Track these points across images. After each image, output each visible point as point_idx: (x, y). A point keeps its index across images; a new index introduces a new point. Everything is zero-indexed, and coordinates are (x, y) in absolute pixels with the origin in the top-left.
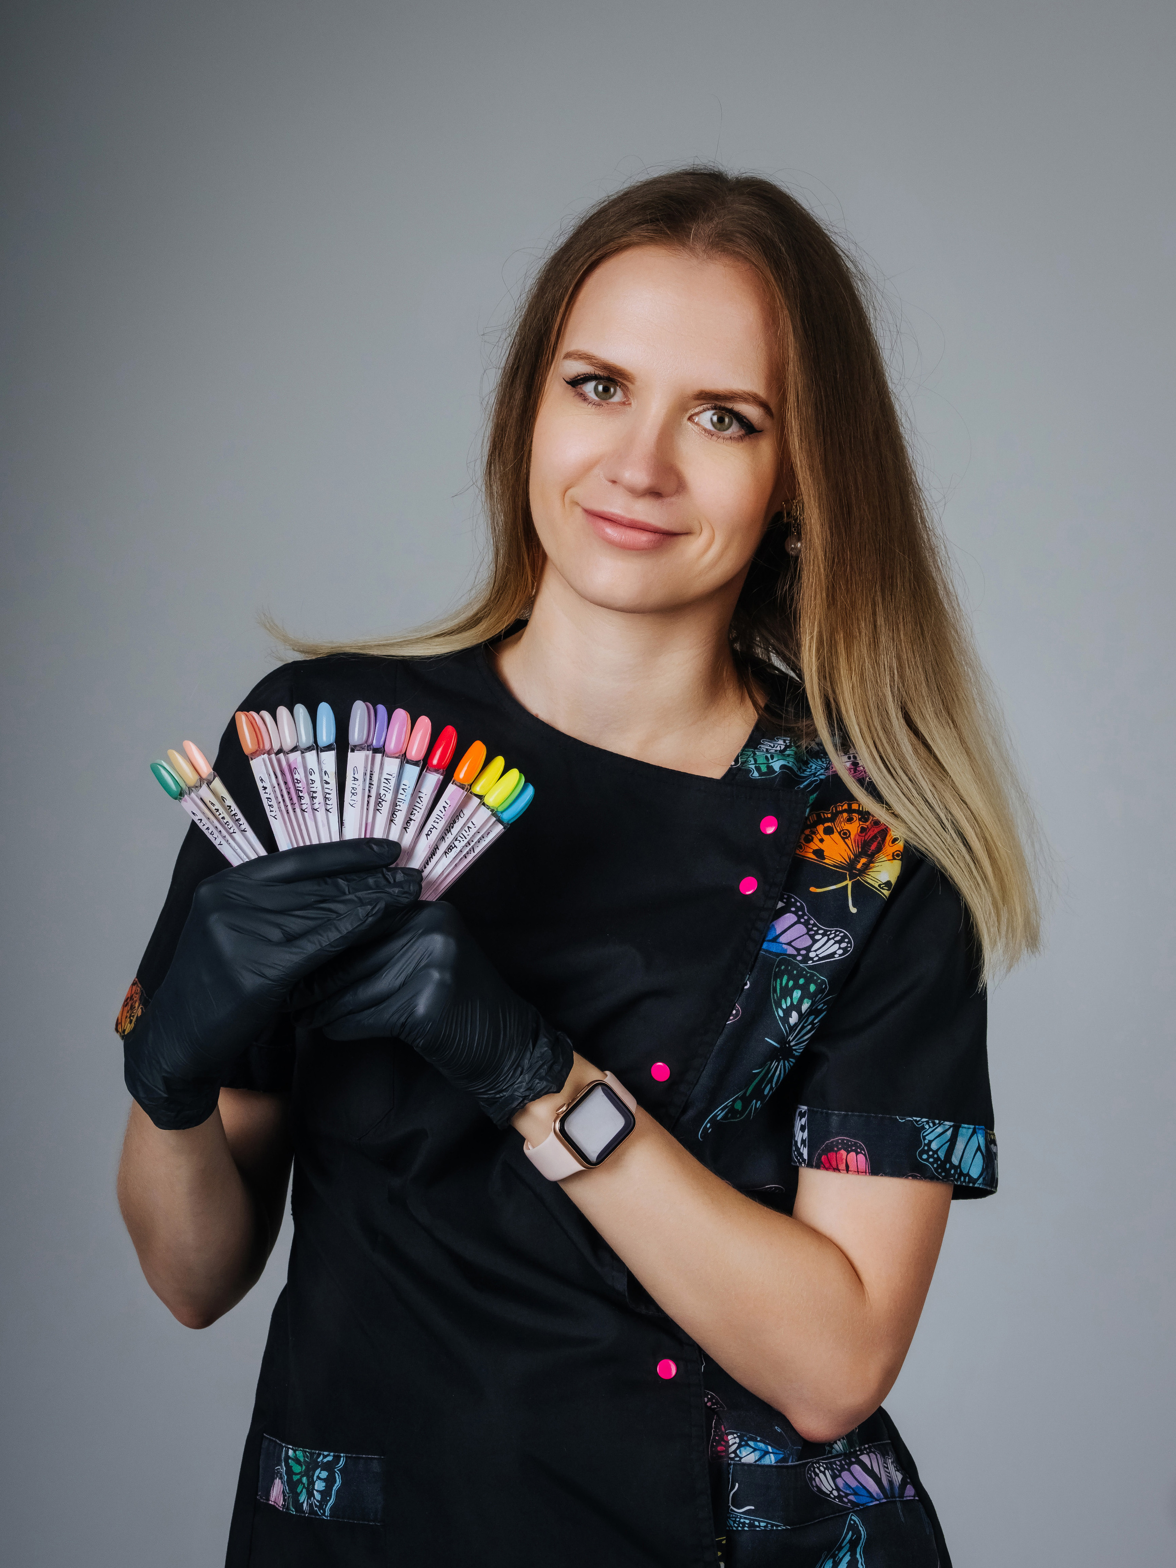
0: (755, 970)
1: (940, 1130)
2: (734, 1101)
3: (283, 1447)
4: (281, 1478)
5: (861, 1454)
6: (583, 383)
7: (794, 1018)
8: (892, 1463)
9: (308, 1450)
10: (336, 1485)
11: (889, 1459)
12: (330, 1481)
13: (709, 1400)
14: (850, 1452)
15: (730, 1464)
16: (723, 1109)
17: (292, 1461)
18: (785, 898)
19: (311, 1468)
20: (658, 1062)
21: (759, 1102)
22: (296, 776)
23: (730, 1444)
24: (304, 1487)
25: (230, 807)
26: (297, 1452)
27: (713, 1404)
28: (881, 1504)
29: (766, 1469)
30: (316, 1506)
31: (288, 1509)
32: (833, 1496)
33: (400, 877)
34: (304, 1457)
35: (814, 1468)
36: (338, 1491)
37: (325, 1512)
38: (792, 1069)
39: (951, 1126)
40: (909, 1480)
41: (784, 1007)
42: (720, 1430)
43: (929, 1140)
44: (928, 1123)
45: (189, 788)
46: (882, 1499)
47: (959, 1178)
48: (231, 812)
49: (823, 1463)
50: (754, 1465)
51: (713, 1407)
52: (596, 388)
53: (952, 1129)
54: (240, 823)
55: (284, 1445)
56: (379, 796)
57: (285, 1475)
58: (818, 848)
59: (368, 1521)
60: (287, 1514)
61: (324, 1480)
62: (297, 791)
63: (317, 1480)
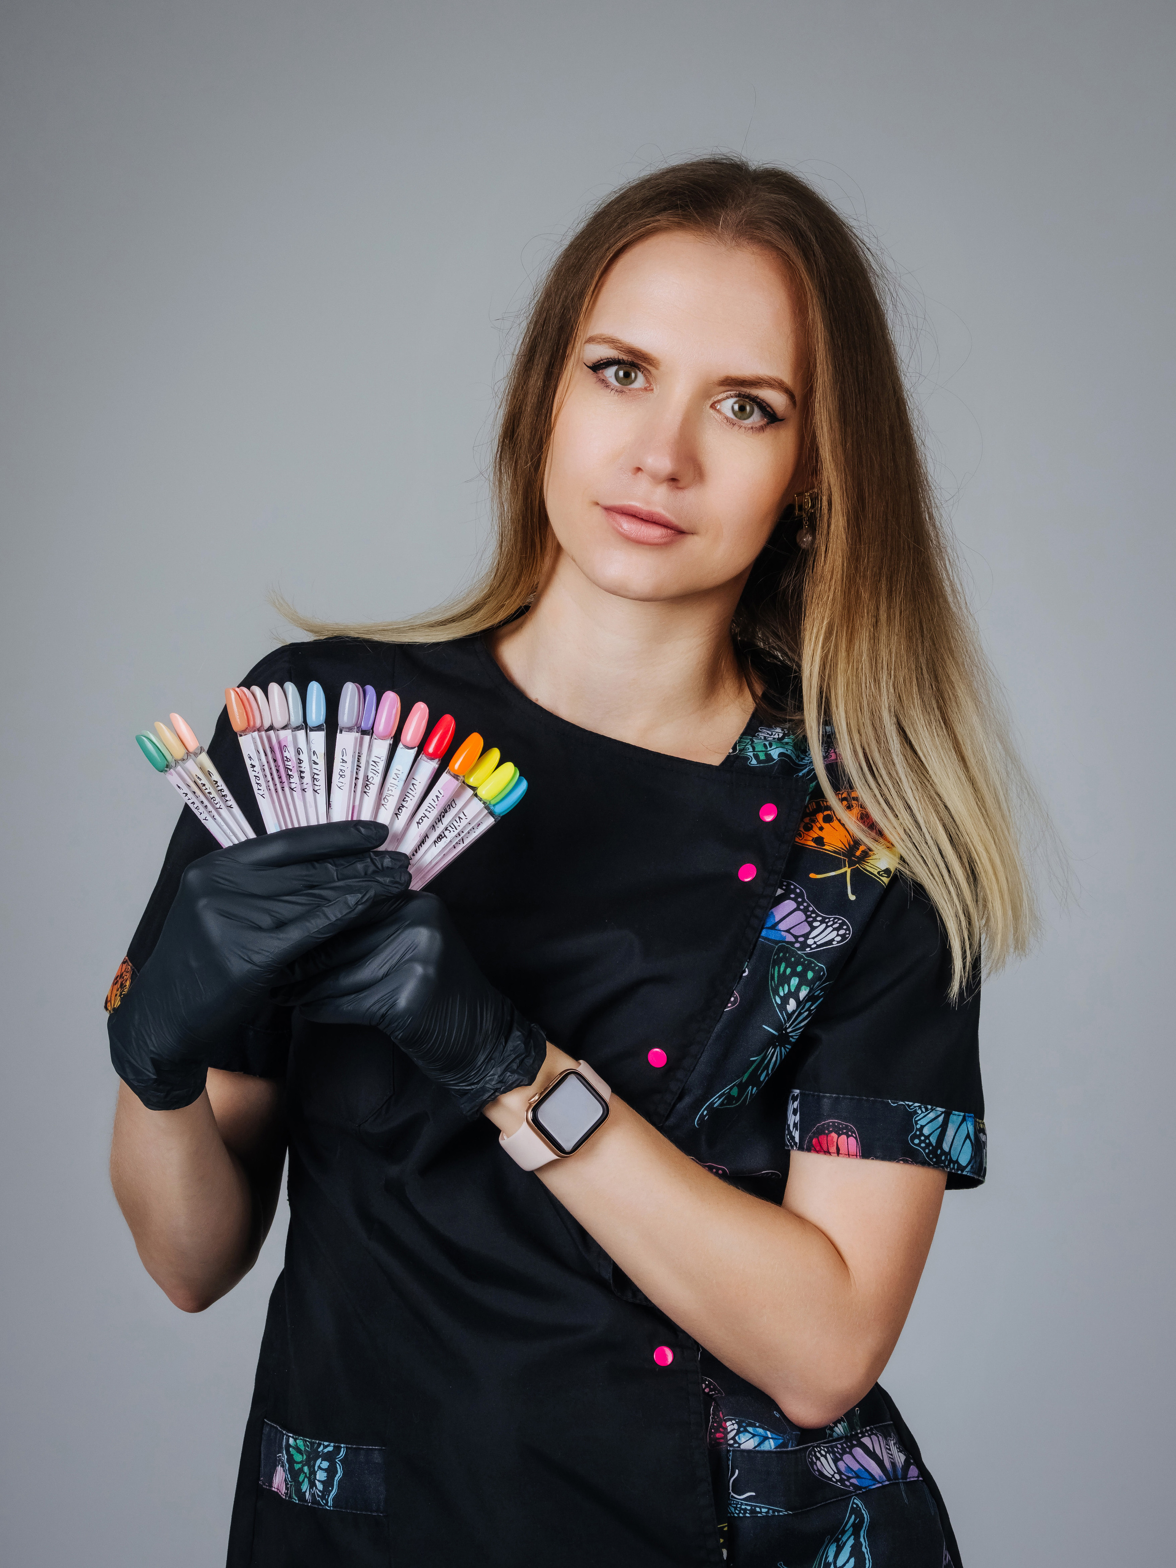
0: (754, 957)
1: (932, 1115)
2: (731, 1089)
3: (284, 1434)
4: (283, 1466)
5: (862, 1437)
6: (605, 368)
7: (792, 1005)
8: (894, 1444)
9: (308, 1439)
10: (337, 1476)
11: (891, 1440)
12: (331, 1471)
13: (707, 1386)
14: (852, 1435)
15: (729, 1451)
16: (720, 1097)
17: (293, 1450)
18: (785, 886)
19: (312, 1457)
20: (654, 1048)
21: (755, 1088)
22: (286, 754)
23: (729, 1431)
24: (306, 1476)
25: (217, 782)
26: (298, 1441)
27: (711, 1390)
28: (883, 1487)
29: (766, 1455)
30: (319, 1496)
31: (291, 1497)
32: (834, 1480)
33: (387, 862)
34: (304, 1445)
35: (815, 1452)
36: (340, 1482)
37: (328, 1502)
38: (788, 1055)
39: (942, 1113)
40: (912, 1461)
41: (782, 994)
42: (718, 1416)
43: (921, 1125)
44: (920, 1107)
45: (175, 760)
46: (885, 1481)
47: (949, 1164)
48: (217, 787)
49: (824, 1447)
50: (753, 1451)
51: (711, 1393)
52: (616, 374)
53: (943, 1115)
54: (227, 799)
55: (284, 1432)
56: (367, 778)
57: (286, 1463)
58: (817, 836)
59: (371, 1512)
60: (290, 1503)
61: (325, 1470)
62: (287, 769)
63: (318, 1470)
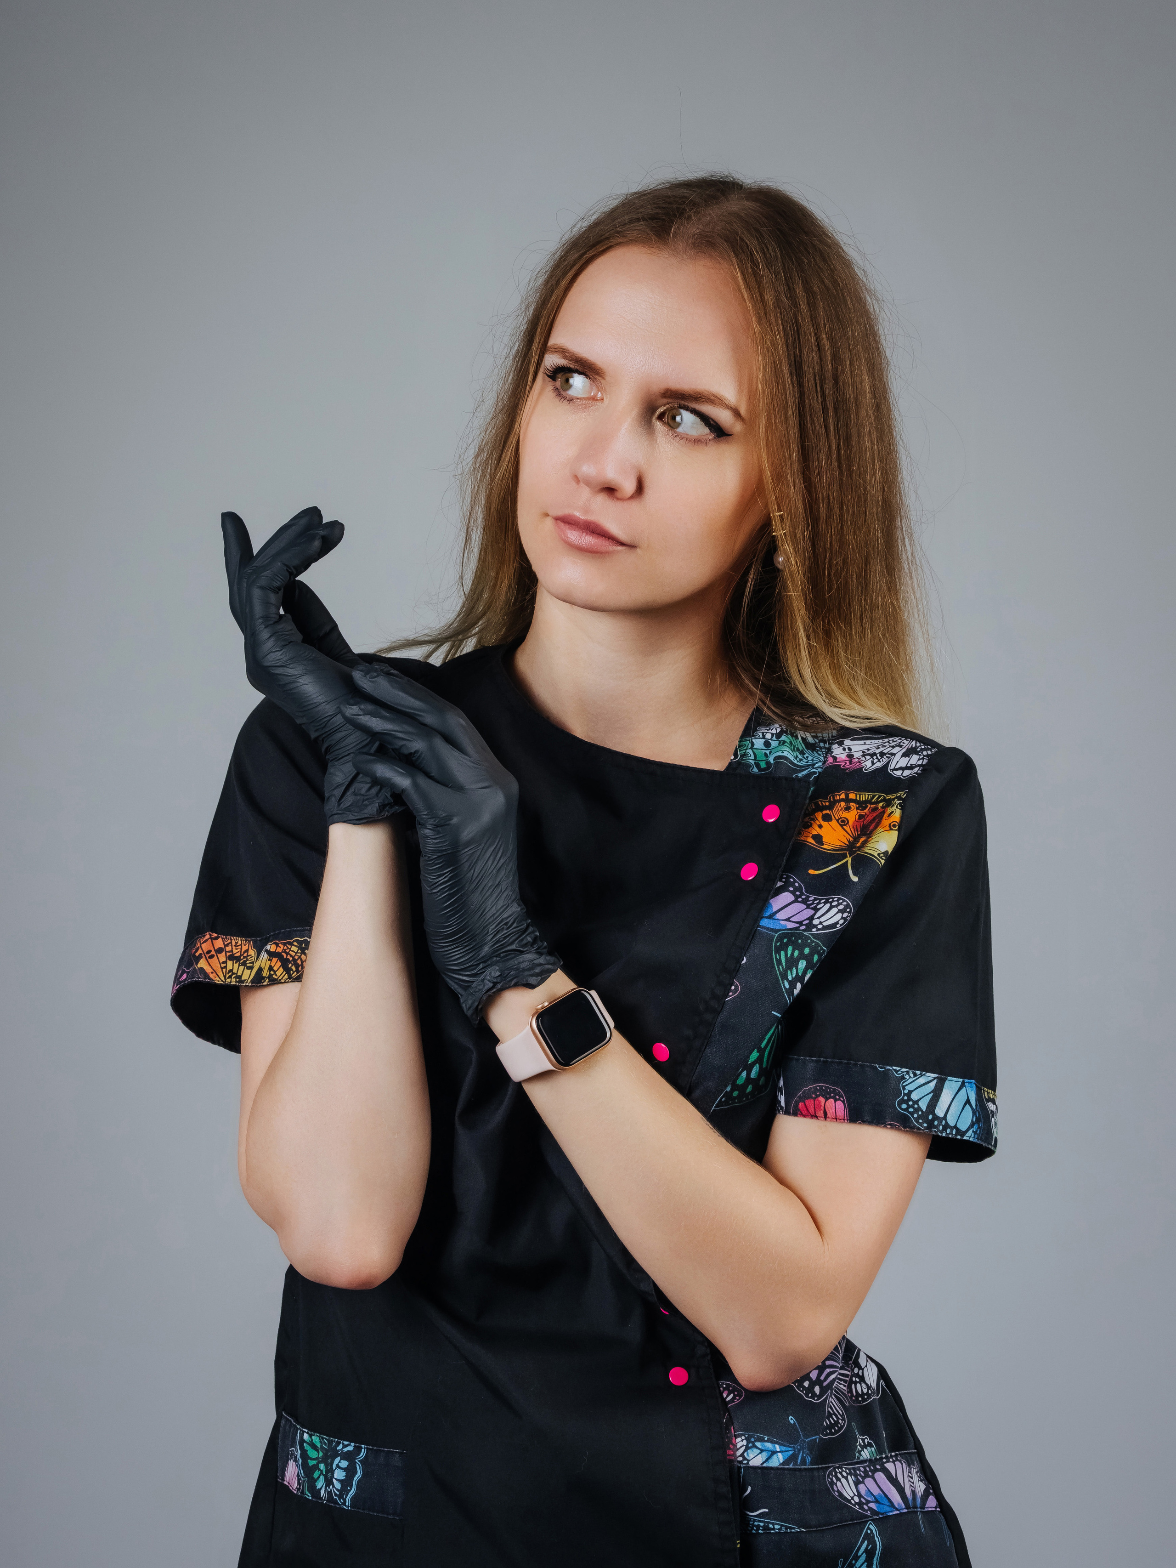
3: (298, 1431)
4: (295, 1462)
8: (916, 1472)
10: (357, 1475)
11: (913, 1468)
12: (351, 1471)
14: (876, 1459)
15: (737, 1467)
17: (308, 1446)
18: (783, 880)
23: (738, 1446)
26: (313, 1437)
29: (780, 1472)
30: (336, 1495)
31: (303, 1493)
32: (853, 1502)
36: (359, 1482)
37: (345, 1501)
39: (935, 1078)
40: (931, 1491)
41: (790, 978)
43: (909, 1091)
44: (908, 1072)
46: (903, 1509)
47: (944, 1129)
49: (845, 1469)
55: (299, 1428)
57: (299, 1459)
58: (817, 833)
59: (387, 1514)
60: (303, 1498)
61: (344, 1469)
63: (336, 1469)
